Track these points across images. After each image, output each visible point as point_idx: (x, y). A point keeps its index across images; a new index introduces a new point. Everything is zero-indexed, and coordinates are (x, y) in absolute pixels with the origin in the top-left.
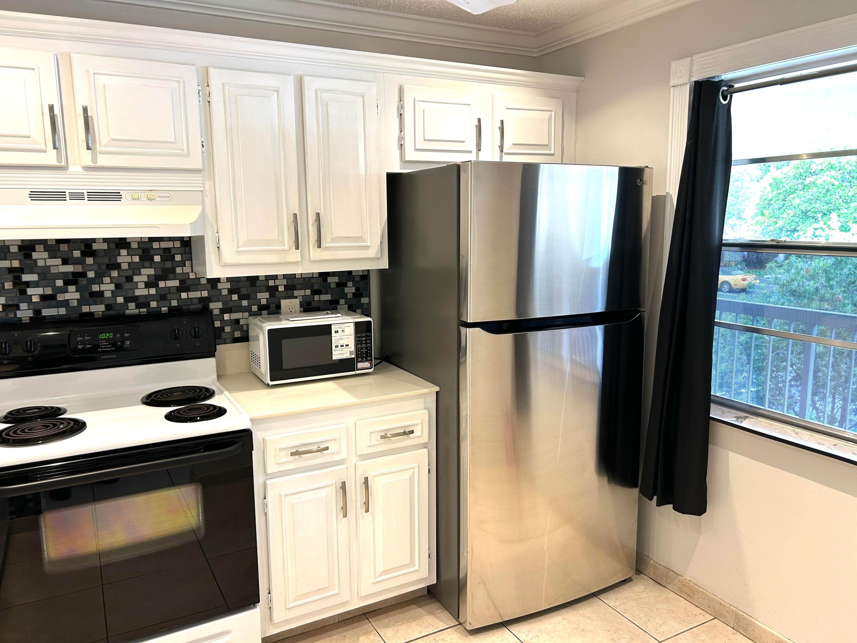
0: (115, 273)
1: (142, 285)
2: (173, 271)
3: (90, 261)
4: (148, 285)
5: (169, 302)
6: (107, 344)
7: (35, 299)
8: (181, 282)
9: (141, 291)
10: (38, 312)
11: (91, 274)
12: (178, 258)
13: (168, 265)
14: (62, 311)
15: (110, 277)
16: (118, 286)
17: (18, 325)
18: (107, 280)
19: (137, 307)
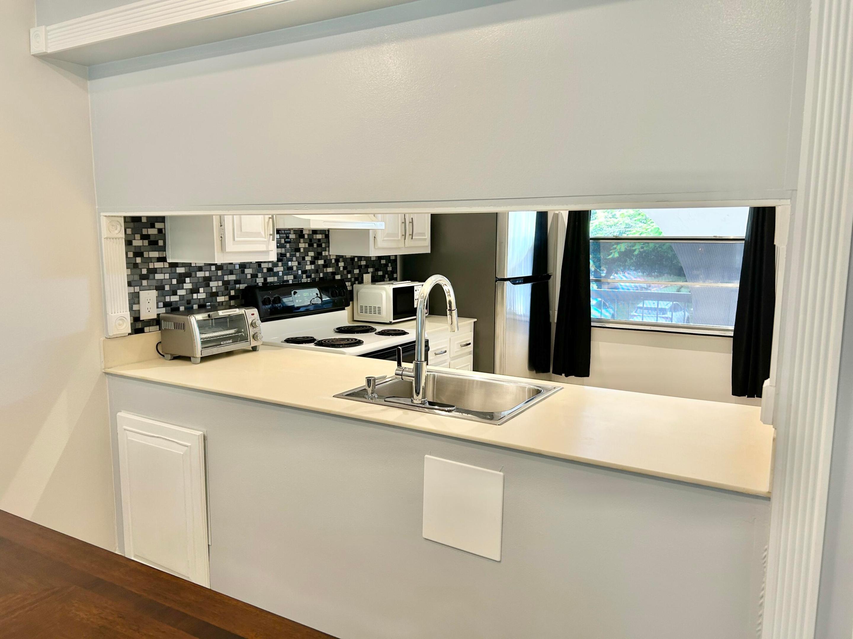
0: (298, 254)
1: (308, 263)
2: (321, 254)
3: (288, 245)
4: (312, 263)
5: (319, 274)
6: (307, 299)
7: (265, 270)
8: (325, 262)
9: (308, 267)
10: (265, 279)
11: (288, 255)
12: (324, 245)
13: (319, 250)
14: (276, 279)
15: (296, 257)
16: (299, 263)
17: (256, 286)
18: (294, 259)
19: (307, 277)
